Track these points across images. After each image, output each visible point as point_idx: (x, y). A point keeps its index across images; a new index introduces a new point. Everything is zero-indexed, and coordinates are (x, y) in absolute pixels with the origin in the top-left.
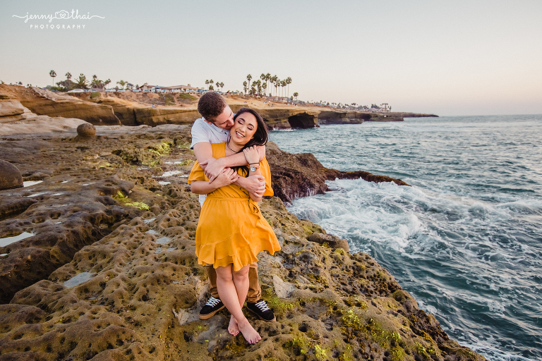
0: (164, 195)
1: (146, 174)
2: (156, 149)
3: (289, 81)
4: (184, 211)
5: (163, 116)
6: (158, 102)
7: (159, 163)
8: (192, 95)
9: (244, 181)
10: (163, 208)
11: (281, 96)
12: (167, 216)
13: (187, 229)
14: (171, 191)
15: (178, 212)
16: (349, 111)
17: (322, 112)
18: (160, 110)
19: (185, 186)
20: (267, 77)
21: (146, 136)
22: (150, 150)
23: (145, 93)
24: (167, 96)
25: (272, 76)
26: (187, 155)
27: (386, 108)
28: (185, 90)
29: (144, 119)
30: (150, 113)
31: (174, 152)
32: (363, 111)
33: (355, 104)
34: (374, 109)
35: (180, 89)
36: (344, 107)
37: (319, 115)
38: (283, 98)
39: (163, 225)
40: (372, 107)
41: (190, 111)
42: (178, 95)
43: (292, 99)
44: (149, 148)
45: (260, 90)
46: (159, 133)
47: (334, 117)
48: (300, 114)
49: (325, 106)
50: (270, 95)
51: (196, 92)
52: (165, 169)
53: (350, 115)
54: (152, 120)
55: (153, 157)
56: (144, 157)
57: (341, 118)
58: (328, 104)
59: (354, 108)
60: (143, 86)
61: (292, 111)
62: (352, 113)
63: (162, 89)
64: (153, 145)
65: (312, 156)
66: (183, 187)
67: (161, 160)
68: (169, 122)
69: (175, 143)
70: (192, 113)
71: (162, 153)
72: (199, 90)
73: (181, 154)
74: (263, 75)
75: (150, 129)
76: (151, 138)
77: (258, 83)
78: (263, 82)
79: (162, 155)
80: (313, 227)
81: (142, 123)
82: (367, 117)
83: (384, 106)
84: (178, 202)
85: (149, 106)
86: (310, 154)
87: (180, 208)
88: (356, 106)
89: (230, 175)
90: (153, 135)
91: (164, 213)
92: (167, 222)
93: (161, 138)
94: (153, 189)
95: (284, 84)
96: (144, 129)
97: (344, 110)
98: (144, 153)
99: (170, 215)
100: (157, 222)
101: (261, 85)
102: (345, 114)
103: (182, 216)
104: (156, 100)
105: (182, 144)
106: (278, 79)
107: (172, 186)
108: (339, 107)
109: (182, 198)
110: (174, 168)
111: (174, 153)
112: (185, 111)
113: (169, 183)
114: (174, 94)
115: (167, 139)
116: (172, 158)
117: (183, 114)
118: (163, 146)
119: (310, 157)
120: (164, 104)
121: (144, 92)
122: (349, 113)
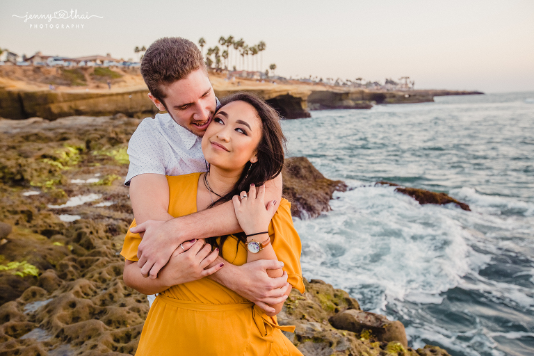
0: (67, 243)
1: (37, 203)
2: (55, 159)
3: (262, 46)
4: (104, 281)
5: (69, 104)
6: (58, 81)
7: (60, 183)
8: (115, 69)
9: (235, 274)
10: (63, 276)
11: (250, 70)
12: (71, 296)
13: (109, 323)
14: (80, 236)
15: (92, 284)
16: (352, 89)
17: (314, 92)
18: (63, 95)
19: (106, 222)
20: (229, 41)
21: (38, 137)
22: (46, 160)
23: (38, 68)
24: (75, 71)
25: (236, 39)
26: (108, 167)
27: (406, 84)
28: (102, 62)
29: (37, 108)
30: (47, 99)
31: (86, 161)
32: (374, 89)
33: (360, 79)
34: (390, 86)
35: (95, 60)
36: (344, 84)
37: (309, 96)
38: (253, 73)
39: (61, 318)
40: (387, 82)
41: (112, 95)
42: (91, 71)
43: (267, 73)
44: (44, 156)
45: (218, 61)
46: (61, 131)
47: (332, 100)
48: (281, 96)
49: (317, 84)
50: (234, 68)
51: (120, 65)
52: (70, 193)
53: (354, 96)
54: (49, 109)
55: (50, 172)
56: (35, 174)
57: (341, 100)
58: (321, 80)
59: (360, 85)
60: (33, 57)
61: (269, 92)
62: (356, 93)
63: (65, 60)
64: (51, 152)
65: (307, 161)
66: (102, 226)
67: (65, 177)
68: (79, 113)
69: (88, 147)
70: (114, 98)
71: (65, 164)
72: (125, 63)
73: (98, 165)
74: (222, 39)
75: (47, 124)
76: (47, 140)
77: (216, 50)
78: (222, 48)
79: (66, 168)
80: (335, 296)
81: (34, 115)
82: (380, 98)
83: (403, 81)
84: (93, 262)
85: (45, 88)
86: (302, 159)
87: (96, 276)
88: (363, 82)
89: (199, 257)
90: (50, 134)
91: (65, 290)
92: (71, 310)
93: (65, 139)
94: (48, 233)
95: (254, 52)
96: (36, 125)
97: (345, 89)
98: (34, 166)
99: (77, 293)
100: (49, 312)
101: (220, 53)
102: (347, 94)
103: (101, 293)
104: (55, 78)
105: (100, 149)
106: (245, 45)
107: (83, 225)
108: (337, 84)
109: (99, 253)
110: (86, 190)
111: (86, 163)
112: (103, 96)
113: (78, 218)
114: (85, 69)
115: (74, 141)
116: (84, 172)
117: (101, 100)
118: (68, 152)
119: (303, 164)
120: (69, 85)
121: (35, 65)
122: (353, 93)
